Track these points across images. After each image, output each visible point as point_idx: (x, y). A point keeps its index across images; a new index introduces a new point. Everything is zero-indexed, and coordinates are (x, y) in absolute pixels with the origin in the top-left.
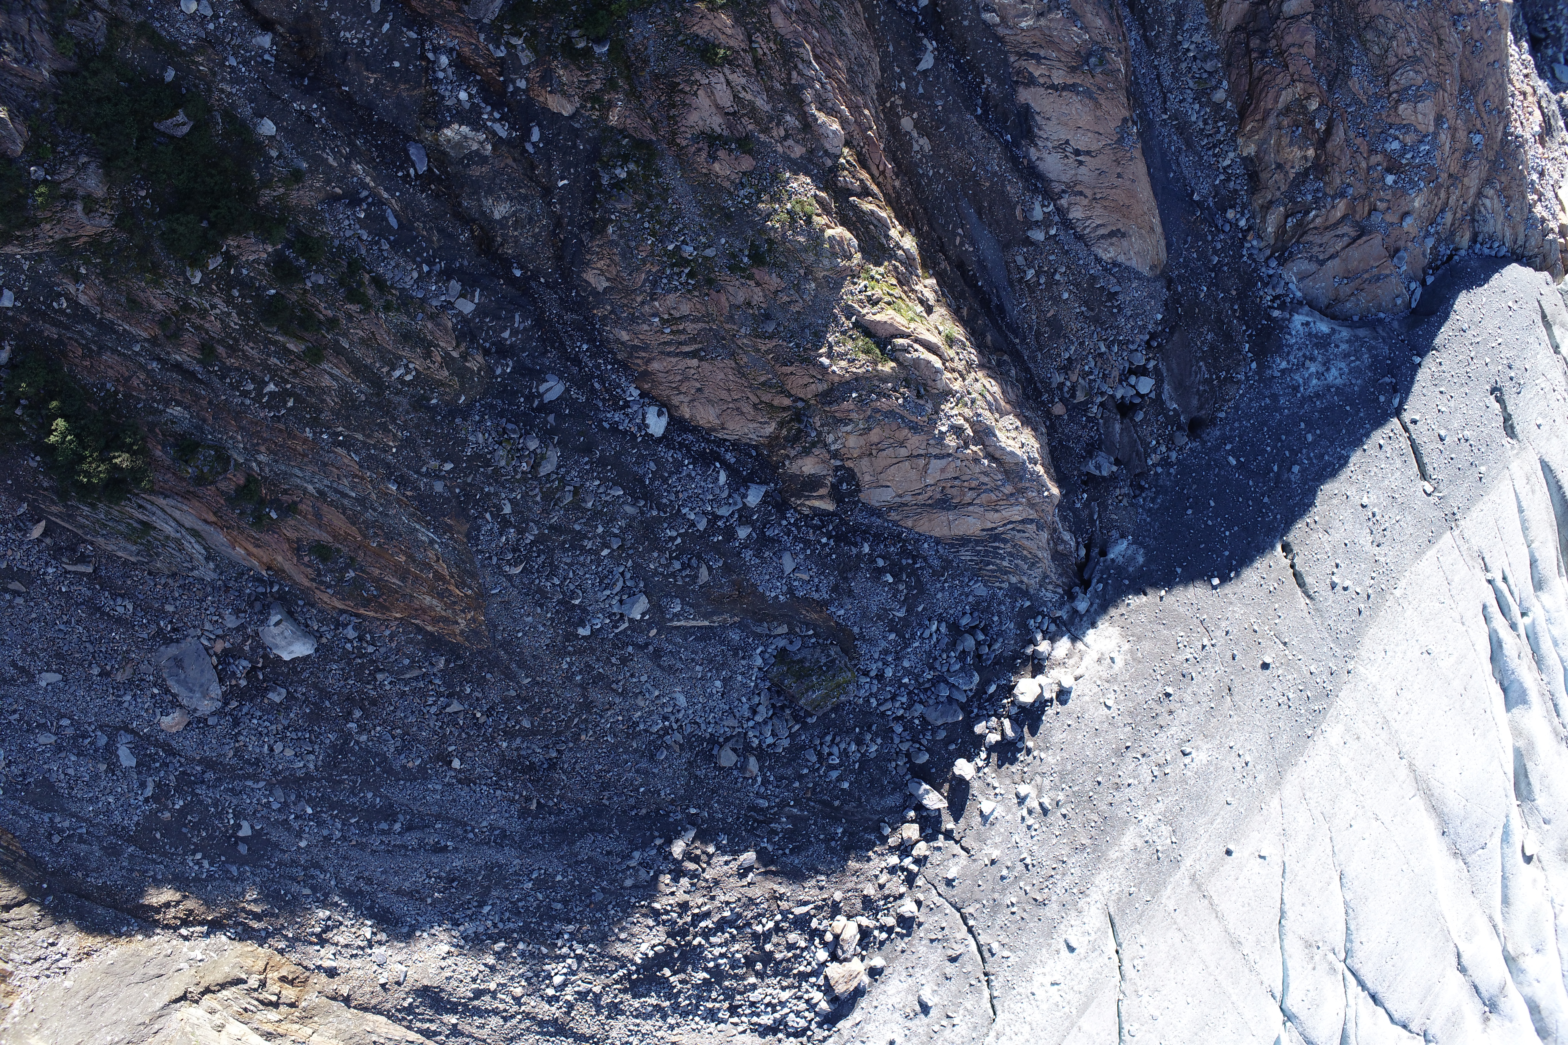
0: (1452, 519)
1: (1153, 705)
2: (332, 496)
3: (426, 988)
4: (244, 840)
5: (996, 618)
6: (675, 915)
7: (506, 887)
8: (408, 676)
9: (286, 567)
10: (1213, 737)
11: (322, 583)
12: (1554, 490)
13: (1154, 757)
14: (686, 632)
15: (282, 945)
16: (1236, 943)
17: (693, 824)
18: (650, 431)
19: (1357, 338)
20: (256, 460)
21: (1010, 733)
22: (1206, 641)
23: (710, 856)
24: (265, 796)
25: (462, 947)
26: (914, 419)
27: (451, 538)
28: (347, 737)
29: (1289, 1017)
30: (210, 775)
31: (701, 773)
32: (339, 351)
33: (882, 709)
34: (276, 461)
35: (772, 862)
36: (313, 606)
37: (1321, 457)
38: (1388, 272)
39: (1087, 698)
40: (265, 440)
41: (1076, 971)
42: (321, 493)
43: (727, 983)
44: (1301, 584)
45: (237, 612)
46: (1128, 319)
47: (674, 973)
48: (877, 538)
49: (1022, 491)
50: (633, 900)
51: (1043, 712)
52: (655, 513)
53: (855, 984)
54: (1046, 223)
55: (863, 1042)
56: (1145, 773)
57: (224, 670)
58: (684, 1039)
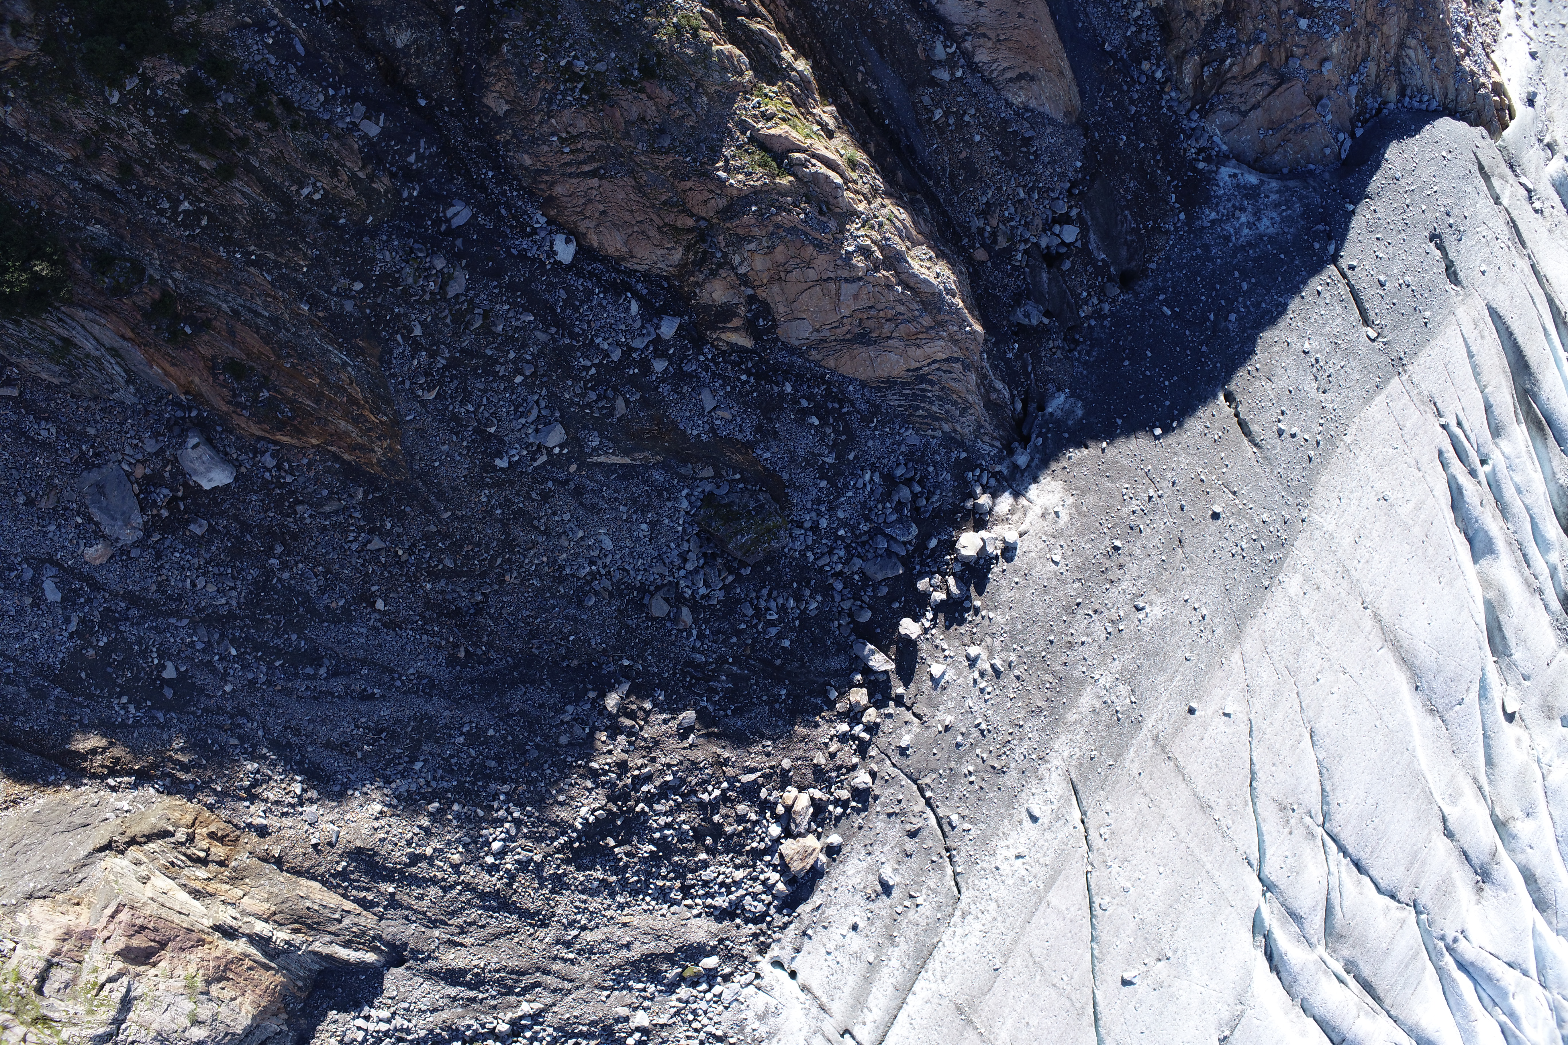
0: (1399, 364)
1: (1102, 559)
2: (246, 315)
3: (359, 849)
4: (169, 683)
5: (931, 469)
6: (614, 776)
7: (437, 741)
8: (327, 509)
9: (203, 390)
10: (1166, 590)
11: (238, 404)
12: (1505, 337)
13: (1106, 613)
14: (608, 469)
15: (211, 800)
16: (1206, 807)
17: (628, 677)
18: (558, 258)
19: (1287, 188)
20: (172, 278)
21: (954, 589)
22: (1151, 492)
23: (647, 713)
24: (190, 635)
25: (395, 807)
26: (817, 236)
27: (364, 361)
28: (269, 573)
29: (1268, 886)
30: (134, 612)
31: (633, 622)
32: (250, 169)
33: (820, 563)
34: (191, 279)
35: (714, 724)
36: (231, 433)
37: (1258, 305)
38: (1312, 120)
39: (1033, 555)
40: (180, 258)
41: (1041, 842)
42: (235, 312)
43: (676, 859)
44: (1247, 433)
45: (156, 435)
46: (1045, 166)
47: (619, 844)
48: (799, 379)
49: (942, 324)
50: (569, 759)
51: (989, 570)
52: (567, 341)
53: (811, 861)
54: (950, 63)
55: (825, 928)
56: (1098, 630)
57: (145, 498)
58: (635, 920)
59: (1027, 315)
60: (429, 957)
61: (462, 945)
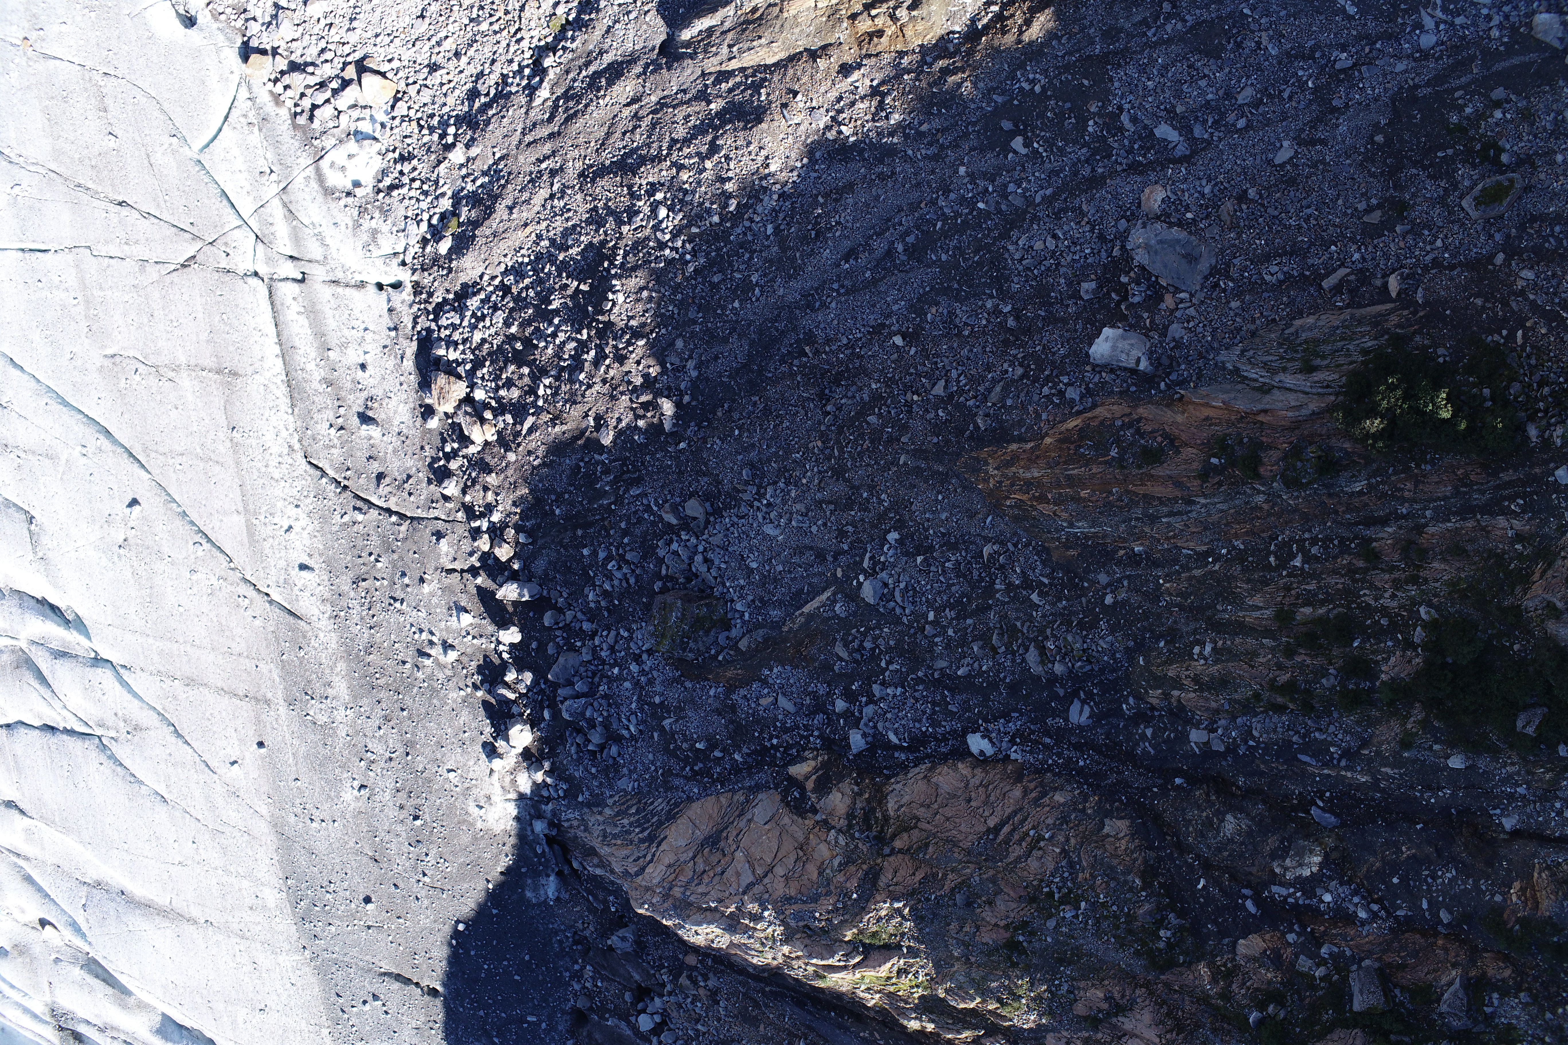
1: (420, 802)
3: (759, 121)
4: (1012, 134)
5: (593, 770)
6: (621, 346)
7: (771, 261)
8: (998, 388)
9: (1169, 414)
10: (355, 818)
11: (1130, 425)
13: (382, 764)
14: (815, 592)
15: (905, 61)
17: (672, 434)
18: (978, 735)
20: (1263, 493)
21: (503, 691)
22: (426, 879)
23: (637, 417)
24: (1026, 190)
25: (761, 179)
26: (796, 907)
27: (1058, 539)
28: (1004, 295)
29: (99, 662)
30: (1086, 171)
31: (704, 481)
32: (1267, 633)
33: (613, 633)
34: (1247, 503)
35: (585, 446)
36: (1121, 393)
39: (471, 763)
40: (1269, 515)
41: (283, 554)
42: (1190, 503)
43: (531, 312)
44: (399, 978)
45: (1178, 344)
47: (578, 291)
48: (736, 769)
49: (666, 897)
50: (663, 331)
51: (493, 725)
52: (920, 674)
53: (435, 393)
55: (385, 347)
56: (378, 748)
57: (1149, 279)
58: (521, 234)
59: (623, 939)
60: (644, 73)
61: (628, 105)
